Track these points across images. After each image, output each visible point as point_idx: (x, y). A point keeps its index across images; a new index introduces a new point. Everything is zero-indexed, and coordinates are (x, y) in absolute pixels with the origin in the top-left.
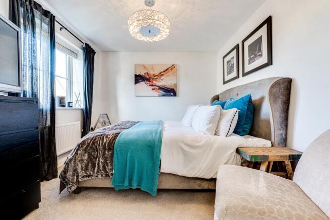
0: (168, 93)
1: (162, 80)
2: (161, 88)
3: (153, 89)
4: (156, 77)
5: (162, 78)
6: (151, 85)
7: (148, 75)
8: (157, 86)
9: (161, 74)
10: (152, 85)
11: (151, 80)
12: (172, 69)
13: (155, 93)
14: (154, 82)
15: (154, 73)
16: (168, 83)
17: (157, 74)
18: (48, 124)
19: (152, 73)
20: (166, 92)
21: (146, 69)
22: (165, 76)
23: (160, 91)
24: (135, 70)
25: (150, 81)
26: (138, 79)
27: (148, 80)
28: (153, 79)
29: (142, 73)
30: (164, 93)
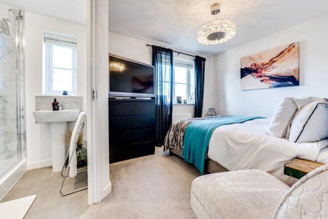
0: (284, 83)
1: (274, 67)
2: (272, 78)
3: (262, 81)
4: (266, 66)
5: (274, 65)
6: (259, 77)
7: (256, 66)
8: (267, 76)
9: (272, 61)
10: (261, 76)
11: (259, 70)
12: (289, 51)
13: (265, 85)
14: (263, 72)
15: (263, 62)
16: (283, 70)
17: (268, 62)
18: (169, 113)
19: (259, 62)
20: (279, 82)
21: (253, 59)
22: (278, 62)
23: (272, 82)
24: (241, 64)
25: (257, 72)
26: (245, 72)
27: (256, 71)
28: (262, 69)
29: (248, 66)
30: (277, 83)
